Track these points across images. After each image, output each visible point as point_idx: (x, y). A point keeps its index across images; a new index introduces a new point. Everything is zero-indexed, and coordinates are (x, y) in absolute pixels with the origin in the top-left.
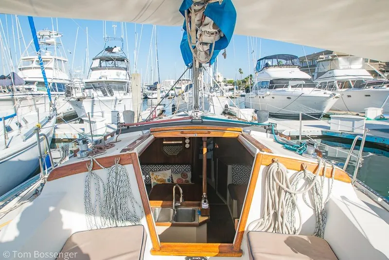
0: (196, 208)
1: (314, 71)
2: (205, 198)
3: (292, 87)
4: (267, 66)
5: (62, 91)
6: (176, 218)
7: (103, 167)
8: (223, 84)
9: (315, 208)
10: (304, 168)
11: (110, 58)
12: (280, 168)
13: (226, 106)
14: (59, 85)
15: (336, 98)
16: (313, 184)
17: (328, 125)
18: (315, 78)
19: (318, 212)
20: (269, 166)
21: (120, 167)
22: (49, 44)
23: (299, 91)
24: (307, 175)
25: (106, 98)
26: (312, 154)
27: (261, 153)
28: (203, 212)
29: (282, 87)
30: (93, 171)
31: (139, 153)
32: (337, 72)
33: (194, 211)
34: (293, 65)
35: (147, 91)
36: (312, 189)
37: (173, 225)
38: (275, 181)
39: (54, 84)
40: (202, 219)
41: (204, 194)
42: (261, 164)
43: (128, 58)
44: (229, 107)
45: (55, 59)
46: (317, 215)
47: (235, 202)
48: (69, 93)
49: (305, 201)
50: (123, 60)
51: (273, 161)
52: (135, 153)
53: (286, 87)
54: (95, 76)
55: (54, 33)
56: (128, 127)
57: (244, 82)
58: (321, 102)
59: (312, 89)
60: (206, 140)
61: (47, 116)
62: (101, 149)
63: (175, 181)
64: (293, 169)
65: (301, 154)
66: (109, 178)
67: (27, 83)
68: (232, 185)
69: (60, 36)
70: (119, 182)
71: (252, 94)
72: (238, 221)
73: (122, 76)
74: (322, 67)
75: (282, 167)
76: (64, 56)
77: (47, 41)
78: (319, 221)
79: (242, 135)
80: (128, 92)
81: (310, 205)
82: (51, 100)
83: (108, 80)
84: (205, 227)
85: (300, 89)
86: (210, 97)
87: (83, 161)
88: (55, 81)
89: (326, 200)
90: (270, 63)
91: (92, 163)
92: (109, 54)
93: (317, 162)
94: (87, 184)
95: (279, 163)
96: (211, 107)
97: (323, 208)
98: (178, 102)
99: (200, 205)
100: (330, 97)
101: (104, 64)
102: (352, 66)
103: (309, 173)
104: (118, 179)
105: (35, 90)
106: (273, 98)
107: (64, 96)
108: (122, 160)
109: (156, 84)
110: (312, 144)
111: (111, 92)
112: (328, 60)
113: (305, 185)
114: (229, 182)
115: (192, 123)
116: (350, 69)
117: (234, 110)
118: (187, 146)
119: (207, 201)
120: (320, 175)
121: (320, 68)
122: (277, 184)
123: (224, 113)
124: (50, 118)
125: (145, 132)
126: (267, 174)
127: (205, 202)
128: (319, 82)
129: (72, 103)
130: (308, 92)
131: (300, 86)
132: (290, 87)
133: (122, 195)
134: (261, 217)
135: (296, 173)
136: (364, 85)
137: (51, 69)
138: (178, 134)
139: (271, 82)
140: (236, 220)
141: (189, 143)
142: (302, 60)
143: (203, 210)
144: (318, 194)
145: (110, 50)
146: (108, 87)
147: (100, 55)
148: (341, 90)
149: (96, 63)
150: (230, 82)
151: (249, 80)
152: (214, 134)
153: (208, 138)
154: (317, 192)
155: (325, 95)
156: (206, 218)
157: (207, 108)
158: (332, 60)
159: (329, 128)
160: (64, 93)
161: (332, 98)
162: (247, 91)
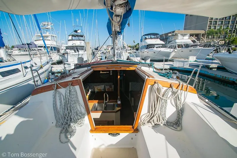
0: (115, 103)
1: (167, 41)
2: (119, 99)
3: (156, 48)
4: (146, 39)
5: (56, 50)
6: (105, 108)
7: (62, 87)
8: (127, 47)
9: (177, 107)
10: (172, 86)
11: (76, 36)
12: (159, 86)
13: (128, 56)
14: (54, 48)
15: (175, 52)
16: (177, 94)
17: (173, 64)
18: (167, 43)
19: (179, 109)
20: (153, 85)
21: (72, 87)
22: (48, 29)
23: (159, 49)
24: (174, 90)
25: (76, 53)
26: (175, 78)
27: (148, 78)
28: (118, 106)
29: (152, 48)
30: (57, 90)
31: (83, 79)
32: (177, 41)
33: (114, 105)
34: (157, 38)
35: (94, 50)
36: (176, 97)
37: (103, 112)
38: (156, 93)
39: (51, 47)
40: (118, 109)
41: (119, 97)
42: (149, 84)
43: (85, 35)
44: (129, 57)
45: (51, 36)
46: (178, 111)
47: (133, 99)
48: (59, 51)
49: (172, 104)
50: (82, 36)
51: (155, 83)
52: (80, 80)
53: (154, 48)
54: (70, 44)
55: (50, 23)
56: (80, 66)
57: (135, 46)
58: (168, 54)
59: (165, 48)
60: (119, 71)
61: (47, 61)
62: (63, 77)
63: (106, 90)
64: (166, 87)
65: (169, 79)
66: (66, 93)
67: (39, 47)
68: (131, 91)
69: (53, 25)
70: (71, 95)
71: (139, 51)
72: (136, 113)
73: (82, 43)
74: (170, 38)
75: (160, 86)
76: (55, 35)
77: (47, 27)
78: (179, 114)
79: (137, 69)
80: (85, 51)
81: (174, 105)
82: (49, 55)
83: (76, 45)
84: (119, 112)
85: (160, 48)
86: (121, 52)
87: (52, 84)
88: (52, 46)
89: (183, 103)
90: (147, 37)
91: (56, 85)
92: (76, 33)
93: (179, 83)
94: (54, 97)
95: (158, 84)
96: (122, 57)
97: (181, 107)
98: (107, 55)
99: (117, 102)
100: (172, 52)
101: (74, 38)
102: (184, 38)
103: (174, 89)
104: (71, 93)
105: (43, 50)
106: (148, 53)
107: (57, 53)
108: (73, 83)
109: (98, 47)
110: (175, 73)
111: (78, 51)
112: (174, 35)
113: (172, 95)
114: (130, 90)
115: (112, 63)
116: (183, 39)
117: (132, 58)
118: (111, 74)
119: (120, 100)
120: (180, 90)
121: (170, 39)
122: (157, 95)
123: (127, 59)
124: (48, 63)
125: (89, 68)
126: (151, 89)
127: (119, 101)
128: (169, 45)
129: (60, 55)
130: (163, 50)
131: (159, 47)
132: (155, 48)
133: (73, 102)
134: (148, 111)
135: (167, 89)
136: (189, 47)
137: (50, 40)
138: (105, 69)
139: (147, 46)
140: (135, 113)
141: (112, 73)
142: (161, 36)
143: (118, 104)
144: (179, 100)
145: (76, 31)
146: (77, 48)
147: (72, 34)
148: (178, 49)
149: (70, 38)
150: (129, 47)
151: (138, 46)
152: (123, 69)
153: (120, 70)
154: (178, 99)
155: (170, 51)
156: (120, 108)
157: (120, 57)
158: (175, 35)
159: (173, 65)
160: (56, 51)
161: (173, 52)
162: (137, 50)
